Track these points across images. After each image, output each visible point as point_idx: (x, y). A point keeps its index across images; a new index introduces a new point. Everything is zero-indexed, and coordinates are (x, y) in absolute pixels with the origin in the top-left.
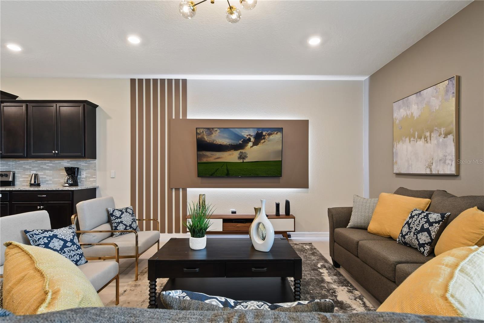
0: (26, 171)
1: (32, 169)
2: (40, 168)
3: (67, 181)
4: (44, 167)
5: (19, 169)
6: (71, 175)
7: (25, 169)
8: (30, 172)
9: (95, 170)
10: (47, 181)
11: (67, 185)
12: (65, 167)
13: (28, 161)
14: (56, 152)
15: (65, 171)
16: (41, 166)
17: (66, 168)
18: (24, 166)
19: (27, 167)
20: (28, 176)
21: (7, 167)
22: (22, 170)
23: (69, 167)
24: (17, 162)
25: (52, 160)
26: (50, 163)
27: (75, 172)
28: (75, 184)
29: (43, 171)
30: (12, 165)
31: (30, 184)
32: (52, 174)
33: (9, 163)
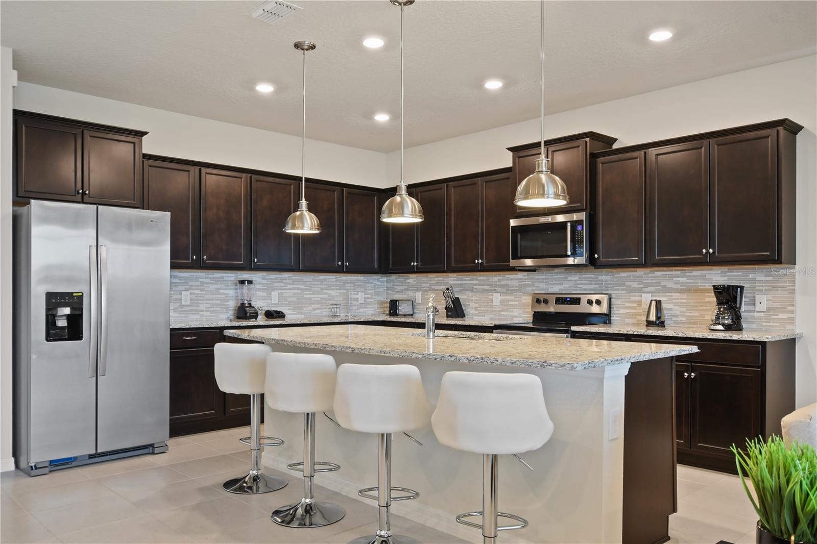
0: (632, 294)
1: (644, 290)
2: (660, 288)
3: (718, 318)
4: (670, 284)
5: (618, 290)
6: (727, 303)
7: (631, 290)
8: (641, 296)
9: (793, 291)
10: (676, 316)
11: (720, 327)
12: (713, 286)
13: (634, 273)
14: (711, 250)
15: (713, 294)
16: (663, 283)
17: (715, 287)
18: (628, 284)
19: (635, 285)
20: (635, 305)
21: (597, 286)
22: (624, 292)
23: (724, 286)
24: (616, 275)
25: (685, 270)
26: (682, 277)
27: (735, 297)
28: (736, 326)
29: (668, 294)
30: (606, 281)
31: (647, 321)
32: (685, 301)
33: (600, 278)
